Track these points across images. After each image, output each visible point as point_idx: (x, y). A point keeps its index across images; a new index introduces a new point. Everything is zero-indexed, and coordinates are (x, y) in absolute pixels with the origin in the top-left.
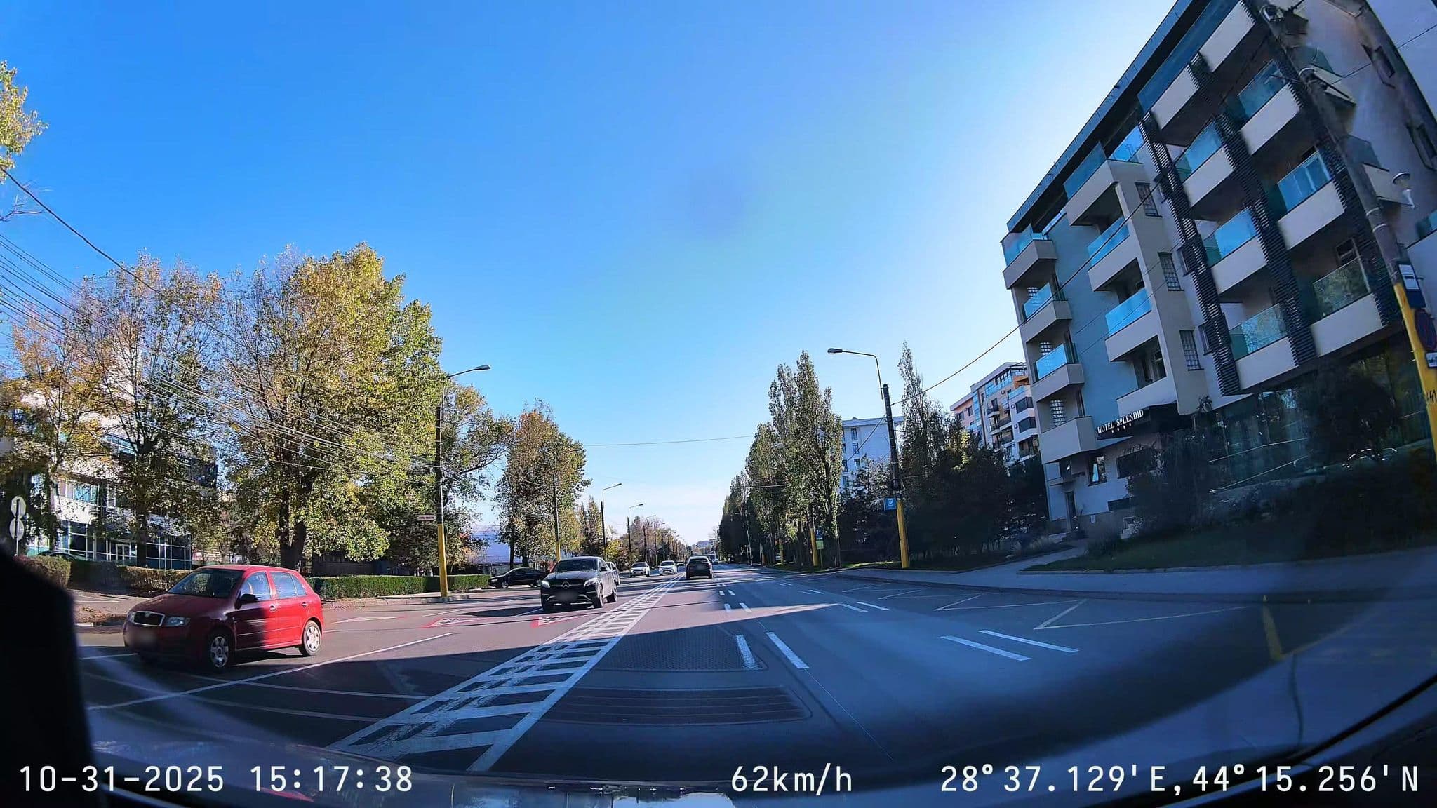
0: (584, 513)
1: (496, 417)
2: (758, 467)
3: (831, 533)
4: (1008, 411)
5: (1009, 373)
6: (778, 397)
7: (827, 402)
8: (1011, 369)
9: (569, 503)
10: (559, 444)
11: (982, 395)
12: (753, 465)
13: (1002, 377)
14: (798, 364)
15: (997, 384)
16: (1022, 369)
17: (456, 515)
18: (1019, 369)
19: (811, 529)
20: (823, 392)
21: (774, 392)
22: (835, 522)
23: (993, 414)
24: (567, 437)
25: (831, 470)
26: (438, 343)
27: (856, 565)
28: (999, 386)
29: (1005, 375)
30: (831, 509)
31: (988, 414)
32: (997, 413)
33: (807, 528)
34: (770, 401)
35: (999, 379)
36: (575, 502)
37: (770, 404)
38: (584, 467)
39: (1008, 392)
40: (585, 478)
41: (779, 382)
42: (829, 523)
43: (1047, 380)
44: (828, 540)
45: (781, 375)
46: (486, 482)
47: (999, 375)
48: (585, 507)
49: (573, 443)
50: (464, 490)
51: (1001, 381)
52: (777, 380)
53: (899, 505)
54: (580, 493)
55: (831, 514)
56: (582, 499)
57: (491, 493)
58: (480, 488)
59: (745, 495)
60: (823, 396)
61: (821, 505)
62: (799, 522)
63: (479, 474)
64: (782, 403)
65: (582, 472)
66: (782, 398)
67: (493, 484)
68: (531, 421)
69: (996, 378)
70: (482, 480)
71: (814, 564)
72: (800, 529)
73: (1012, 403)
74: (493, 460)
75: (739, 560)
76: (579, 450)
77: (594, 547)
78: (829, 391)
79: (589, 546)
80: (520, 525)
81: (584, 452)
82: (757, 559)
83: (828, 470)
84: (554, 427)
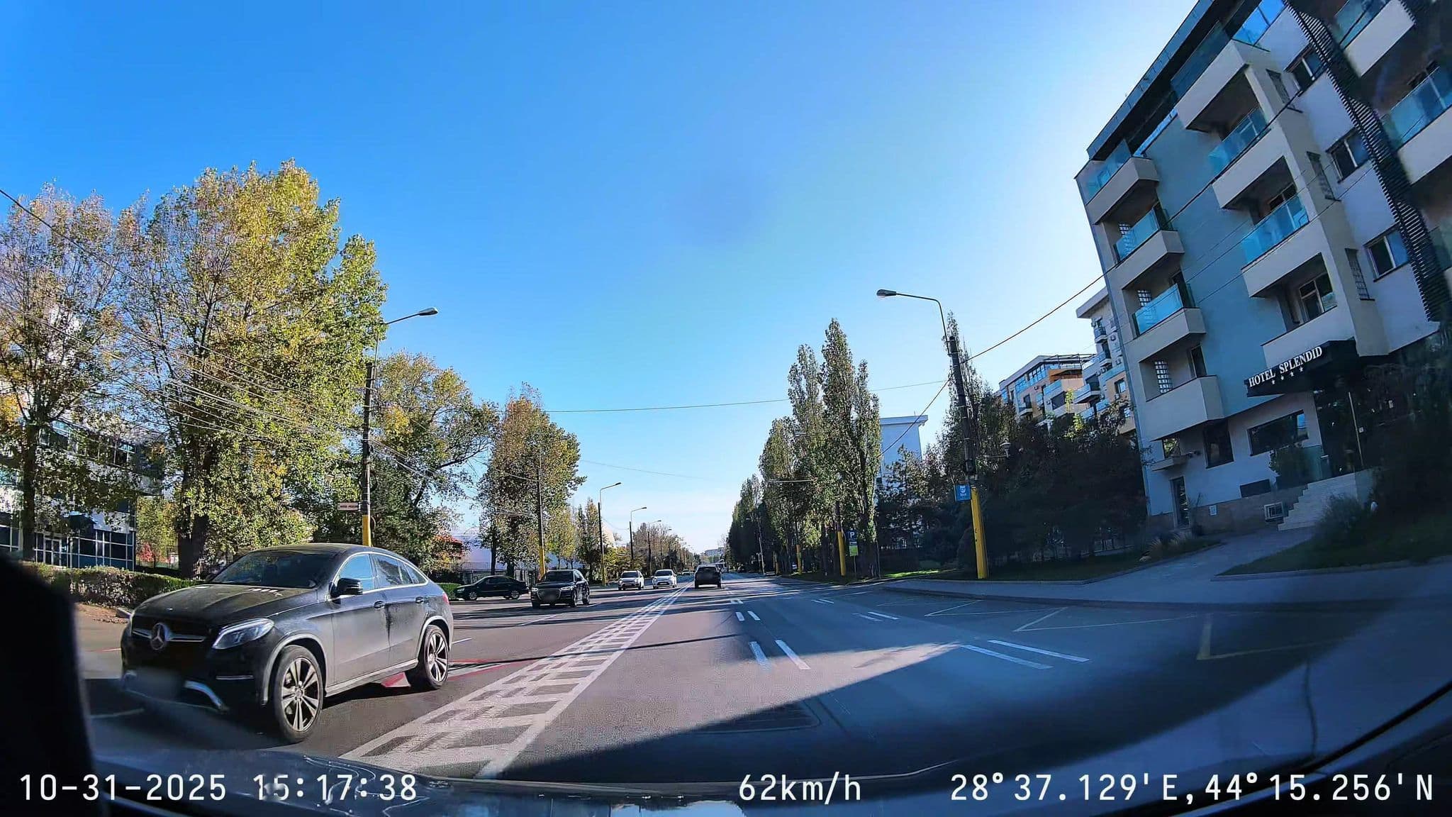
0: (581, 517)
1: (477, 402)
2: (773, 467)
3: (868, 536)
4: (1043, 408)
5: (1042, 366)
6: (798, 381)
7: (862, 378)
8: (1044, 363)
9: (559, 502)
10: (549, 435)
11: (1012, 392)
12: (769, 463)
13: (1035, 372)
14: (827, 334)
15: (1029, 379)
16: (1057, 363)
17: (434, 515)
18: (1054, 363)
19: (839, 533)
20: (857, 367)
21: (794, 375)
22: (871, 523)
23: (1025, 411)
24: (559, 428)
25: (867, 459)
26: (381, 289)
27: (897, 575)
28: (1031, 381)
29: (1038, 369)
30: (868, 507)
31: (1020, 412)
32: (1030, 410)
33: (832, 532)
34: (789, 386)
35: (1031, 374)
36: (566, 501)
37: (790, 390)
38: (578, 463)
39: (1043, 387)
40: (578, 475)
41: (799, 365)
42: (864, 524)
43: (1151, 333)
44: (864, 544)
45: (802, 357)
46: (468, 478)
47: (1031, 370)
48: (583, 510)
49: (565, 434)
50: (441, 488)
51: (1033, 376)
52: (797, 363)
53: (973, 494)
54: (572, 491)
55: (867, 514)
56: (578, 500)
57: (472, 491)
58: (462, 486)
59: (758, 500)
60: (857, 371)
61: (855, 503)
62: (823, 525)
63: (460, 470)
64: (804, 389)
65: (576, 468)
66: (803, 382)
67: (476, 480)
68: (517, 410)
69: (1028, 373)
70: (464, 477)
71: (842, 574)
72: (823, 533)
73: (1048, 398)
74: (475, 453)
75: (751, 570)
76: (572, 444)
77: (592, 554)
78: (864, 366)
79: (587, 552)
80: (503, 528)
81: (578, 444)
82: (769, 567)
83: (863, 460)
84: (544, 416)
